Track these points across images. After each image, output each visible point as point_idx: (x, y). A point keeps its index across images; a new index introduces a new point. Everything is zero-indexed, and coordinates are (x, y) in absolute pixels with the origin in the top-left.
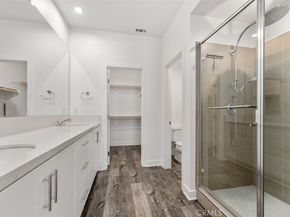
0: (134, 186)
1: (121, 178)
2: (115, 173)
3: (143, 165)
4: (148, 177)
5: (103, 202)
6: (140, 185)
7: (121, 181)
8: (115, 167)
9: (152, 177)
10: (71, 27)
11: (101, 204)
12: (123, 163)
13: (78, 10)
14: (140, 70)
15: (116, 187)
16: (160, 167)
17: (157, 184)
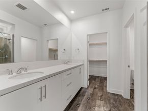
0: (98, 102)
1: (92, 95)
2: (90, 91)
3: (108, 91)
4: (109, 100)
5: (80, 104)
6: (102, 103)
7: (92, 96)
8: (92, 87)
9: (112, 101)
10: (71, 20)
11: (78, 105)
12: (97, 86)
13: (72, 12)
14: (106, 33)
15: (89, 99)
16: (121, 96)
17: (114, 107)
